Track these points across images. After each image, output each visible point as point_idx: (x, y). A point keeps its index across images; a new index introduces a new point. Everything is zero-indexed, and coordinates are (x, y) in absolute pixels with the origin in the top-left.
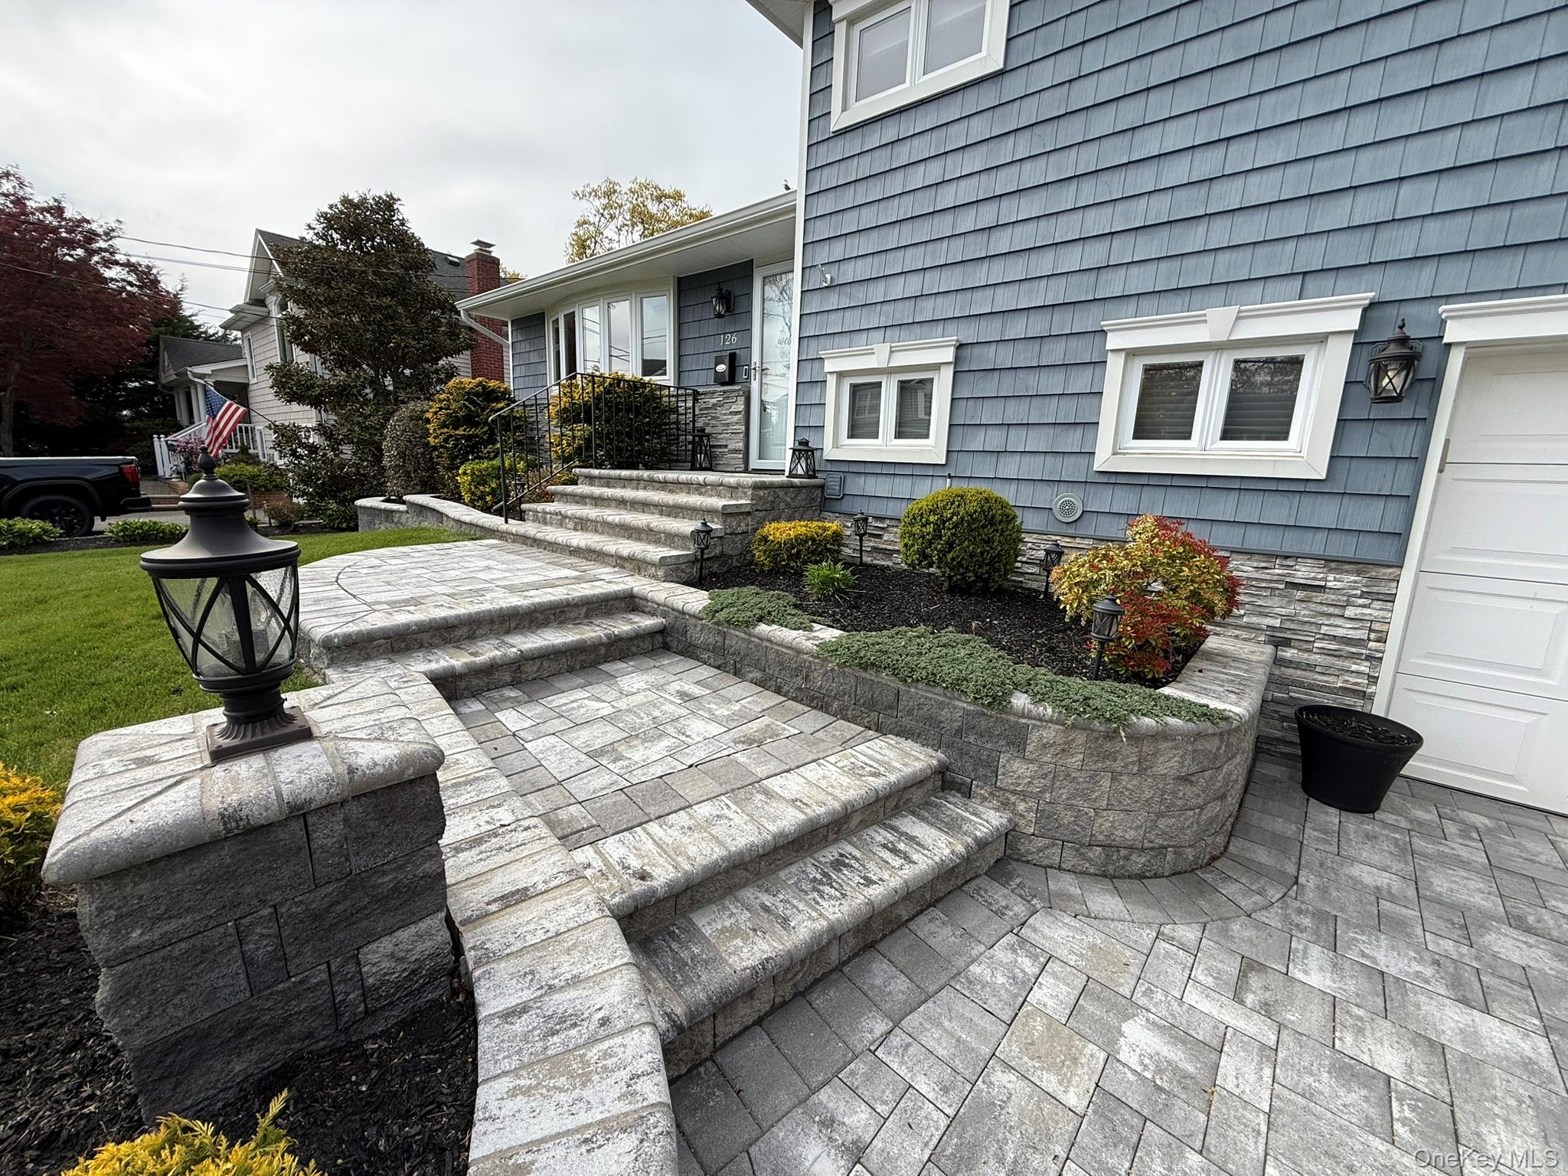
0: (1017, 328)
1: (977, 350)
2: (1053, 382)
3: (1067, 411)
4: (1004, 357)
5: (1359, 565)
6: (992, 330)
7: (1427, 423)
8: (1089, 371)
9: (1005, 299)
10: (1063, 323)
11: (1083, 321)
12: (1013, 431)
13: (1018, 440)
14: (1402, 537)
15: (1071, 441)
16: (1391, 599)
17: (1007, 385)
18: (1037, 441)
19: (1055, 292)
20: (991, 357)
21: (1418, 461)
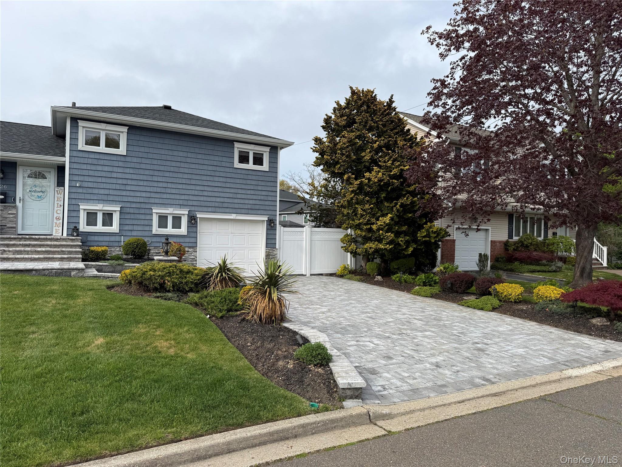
0: (134, 205)
1: (124, 208)
2: (143, 217)
3: (146, 222)
4: (132, 211)
5: (192, 247)
6: (128, 205)
7: (197, 227)
8: (149, 215)
9: (130, 199)
10: (143, 206)
11: (147, 206)
12: (134, 226)
13: (136, 228)
14: (196, 243)
15: (147, 228)
16: (196, 252)
17: (132, 216)
18: (140, 228)
19: (142, 200)
20: (128, 210)
21: (197, 232)
